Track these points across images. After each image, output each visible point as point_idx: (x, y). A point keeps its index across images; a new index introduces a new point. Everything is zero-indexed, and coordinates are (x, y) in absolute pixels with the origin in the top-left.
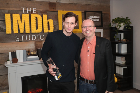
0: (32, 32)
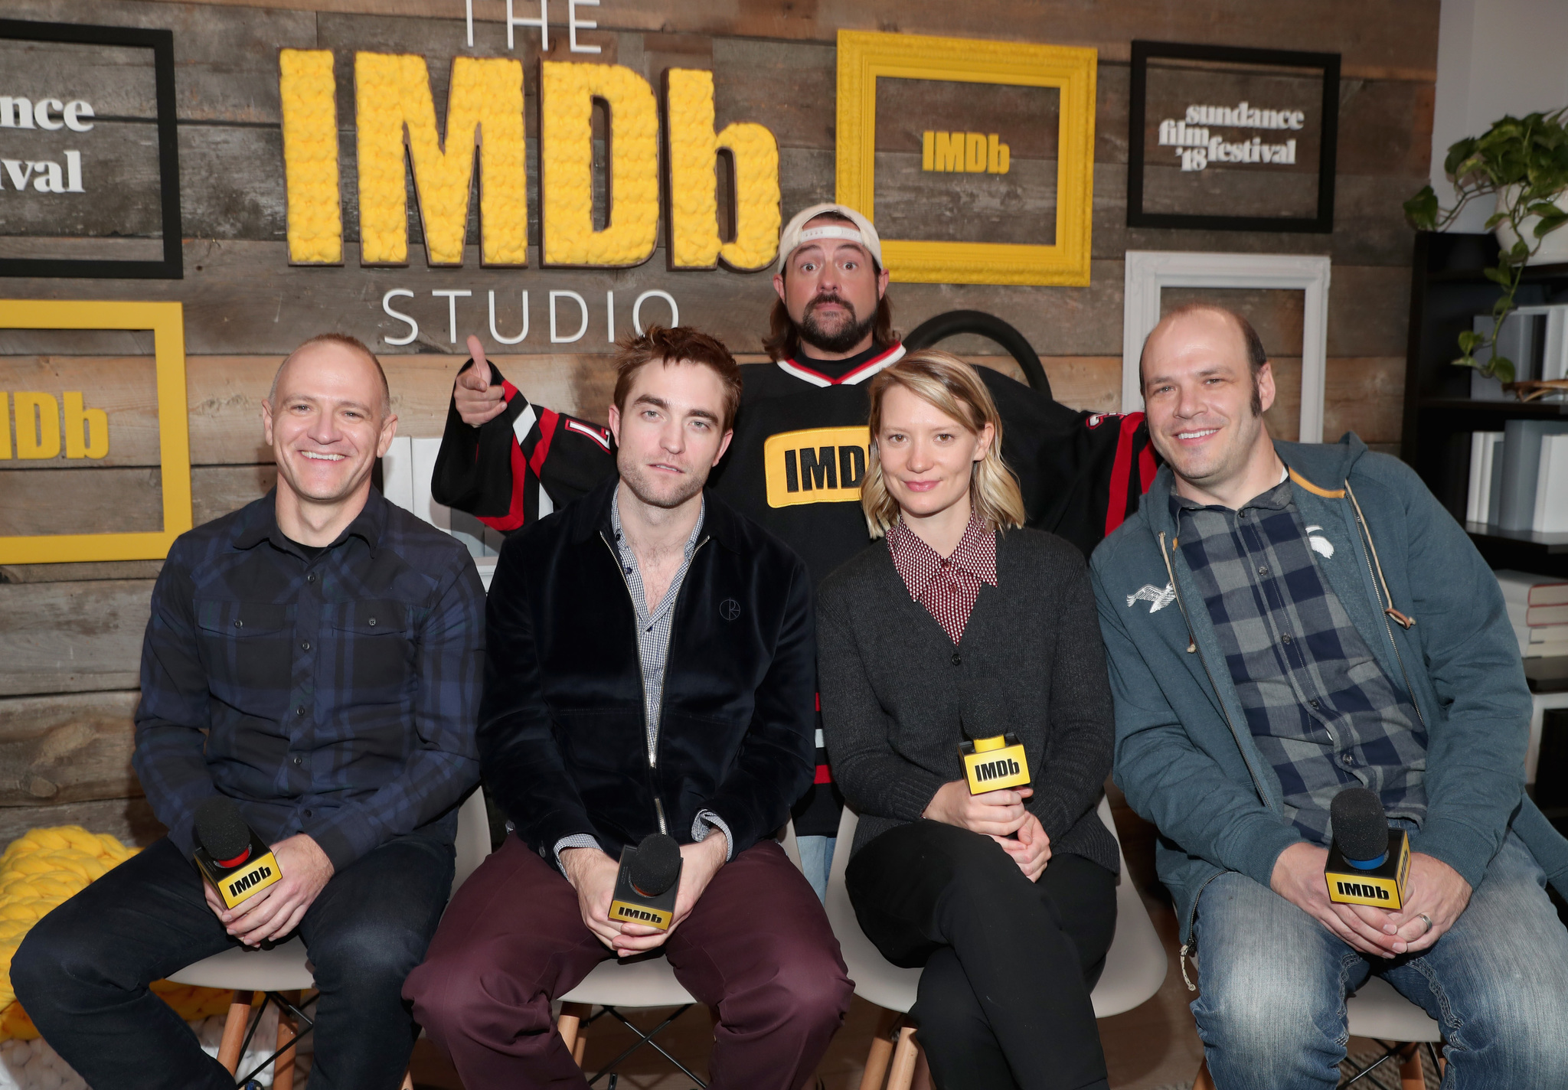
0: (549, 259)
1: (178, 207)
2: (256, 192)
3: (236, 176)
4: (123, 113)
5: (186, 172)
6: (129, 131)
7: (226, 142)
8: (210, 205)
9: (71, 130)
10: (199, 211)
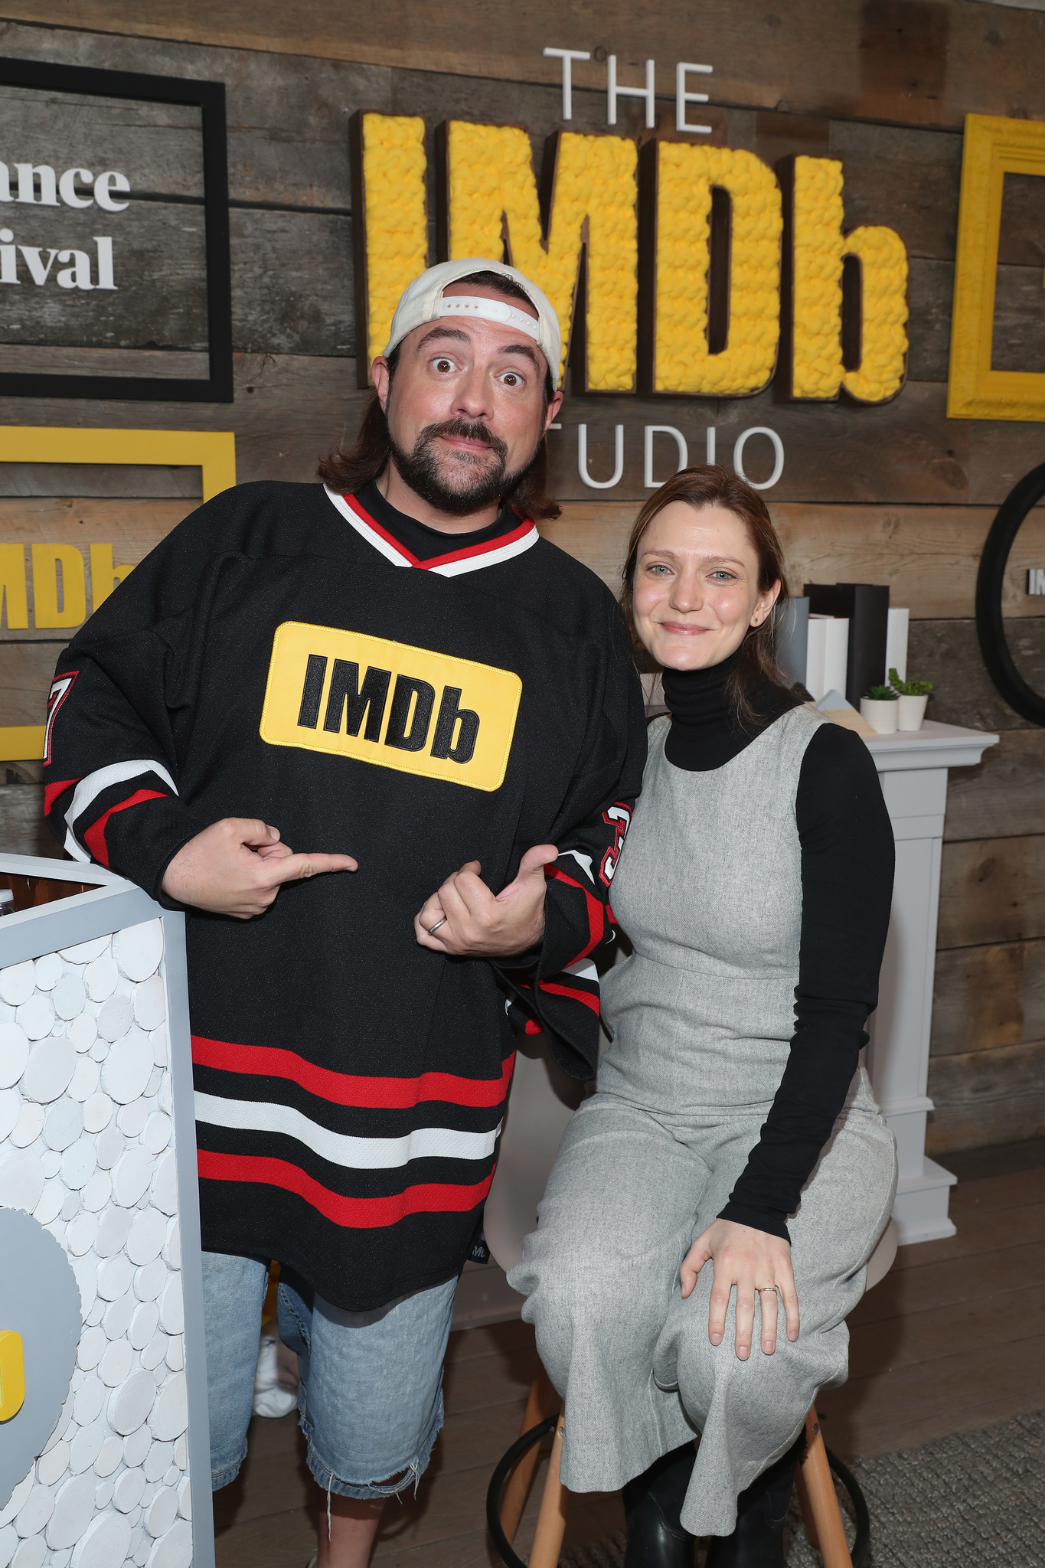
1: (229, 313)
2: (317, 295)
3: (295, 274)
4: (163, 190)
5: (236, 268)
6: (170, 213)
7: (284, 231)
8: (262, 310)
9: (101, 209)
10: (251, 318)
